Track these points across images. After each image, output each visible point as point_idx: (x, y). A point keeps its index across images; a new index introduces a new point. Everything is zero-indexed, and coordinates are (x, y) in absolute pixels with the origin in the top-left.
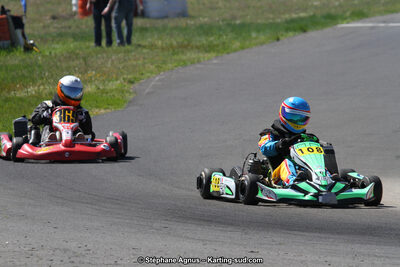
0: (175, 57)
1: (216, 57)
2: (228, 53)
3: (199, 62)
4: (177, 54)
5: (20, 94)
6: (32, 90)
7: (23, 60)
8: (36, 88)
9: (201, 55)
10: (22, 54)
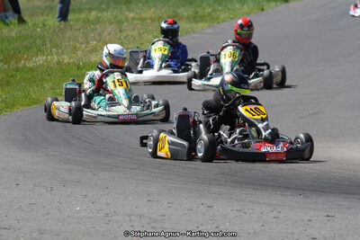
1: (209, 26)
2: (218, 23)
10: (17, 26)
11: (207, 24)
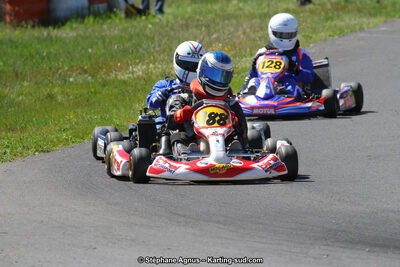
0: (328, 23)
1: (385, 22)
3: (361, 29)
4: (332, 19)
5: (123, 76)
6: (139, 70)
7: (125, 30)
8: (144, 67)
9: (365, 20)
10: (123, 21)
11: (383, 19)
